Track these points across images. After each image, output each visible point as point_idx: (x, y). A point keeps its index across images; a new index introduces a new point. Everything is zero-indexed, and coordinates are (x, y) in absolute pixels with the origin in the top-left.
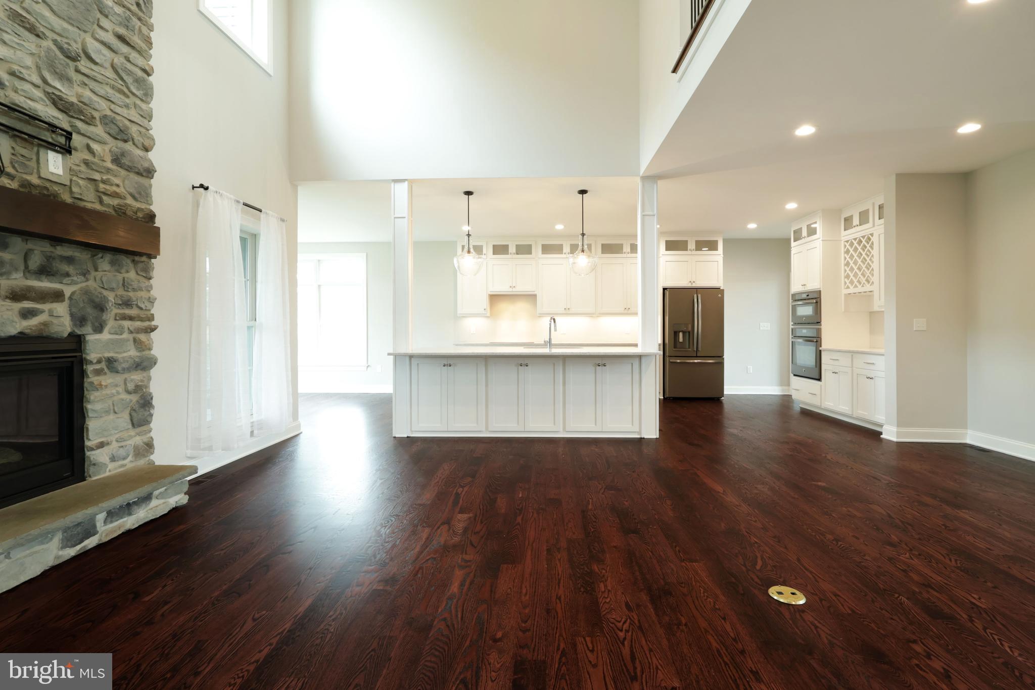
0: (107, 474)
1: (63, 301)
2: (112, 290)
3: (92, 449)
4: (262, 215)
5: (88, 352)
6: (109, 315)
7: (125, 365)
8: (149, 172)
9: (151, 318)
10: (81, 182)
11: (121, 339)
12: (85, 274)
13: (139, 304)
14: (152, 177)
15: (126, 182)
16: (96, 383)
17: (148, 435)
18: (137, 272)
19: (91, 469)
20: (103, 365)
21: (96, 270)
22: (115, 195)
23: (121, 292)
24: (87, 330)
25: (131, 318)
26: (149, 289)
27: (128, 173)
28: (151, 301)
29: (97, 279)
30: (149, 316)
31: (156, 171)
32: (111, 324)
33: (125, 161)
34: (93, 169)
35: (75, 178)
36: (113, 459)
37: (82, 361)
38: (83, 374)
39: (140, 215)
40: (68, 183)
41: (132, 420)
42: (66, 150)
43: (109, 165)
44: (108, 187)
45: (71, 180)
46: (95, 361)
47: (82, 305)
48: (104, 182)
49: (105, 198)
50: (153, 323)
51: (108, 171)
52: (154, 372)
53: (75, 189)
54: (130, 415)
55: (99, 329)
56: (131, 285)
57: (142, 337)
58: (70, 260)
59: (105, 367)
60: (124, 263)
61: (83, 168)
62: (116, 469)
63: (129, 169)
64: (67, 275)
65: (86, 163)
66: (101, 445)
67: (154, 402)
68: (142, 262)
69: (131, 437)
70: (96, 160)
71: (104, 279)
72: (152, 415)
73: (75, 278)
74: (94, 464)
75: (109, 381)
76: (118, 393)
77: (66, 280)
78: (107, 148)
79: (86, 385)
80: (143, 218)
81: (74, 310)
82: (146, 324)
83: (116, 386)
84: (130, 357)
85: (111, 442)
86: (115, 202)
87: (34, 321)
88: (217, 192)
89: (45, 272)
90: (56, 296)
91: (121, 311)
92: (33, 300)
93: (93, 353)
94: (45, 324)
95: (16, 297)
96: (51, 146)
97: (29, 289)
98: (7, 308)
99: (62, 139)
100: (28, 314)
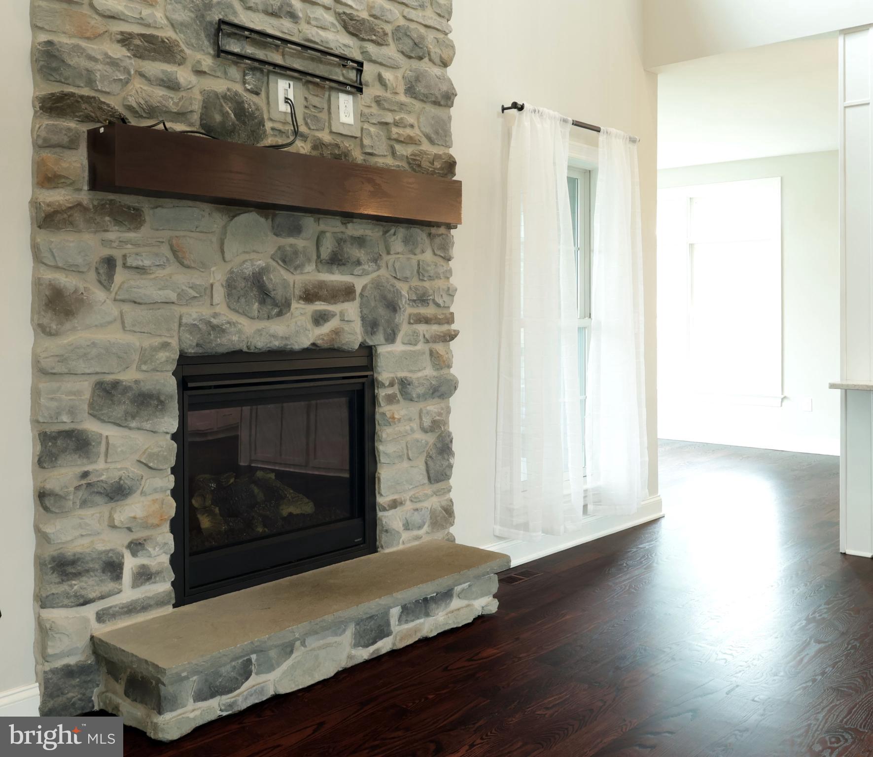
0: (401, 547)
1: (354, 299)
2: (406, 280)
3: (384, 509)
4: (602, 137)
5: (379, 369)
6: (402, 318)
7: (420, 390)
8: (447, 99)
9: (450, 320)
10: (373, 129)
11: (414, 351)
12: (376, 260)
13: (437, 299)
14: (452, 106)
15: (422, 119)
16: (388, 415)
17: (447, 497)
18: (433, 251)
19: (382, 538)
20: (395, 390)
21: (388, 253)
22: (410, 141)
23: (415, 282)
24: (378, 339)
25: (427, 321)
26: (448, 274)
27: (424, 105)
28: (450, 293)
29: (390, 265)
30: (449, 316)
31: (456, 95)
32: (405, 330)
33: (420, 88)
34: (384, 109)
35: (366, 126)
36: (407, 526)
37: (373, 383)
38: (374, 399)
39: (437, 165)
40: (358, 134)
41: (428, 471)
42: (358, 89)
43: (403, 98)
44: (400, 131)
45: (362, 129)
46: (387, 384)
47: (373, 304)
48: (396, 124)
49: (398, 147)
50: (454, 327)
51: (402, 106)
52: (454, 401)
53: (366, 142)
54: (426, 463)
55: (391, 338)
56: (427, 271)
57: (439, 348)
58: (360, 241)
59: (397, 392)
60: (419, 239)
61: (375, 110)
62: (409, 541)
63: (424, 99)
64: (358, 263)
65: (378, 101)
66: (395, 504)
67: (455, 447)
68: (440, 235)
69: (427, 497)
70: (388, 95)
71: (397, 265)
72: (452, 467)
73: (366, 267)
74: (387, 531)
75: (403, 412)
76: (412, 430)
77: (358, 270)
78: (399, 73)
79: (377, 417)
80: (442, 168)
81: (365, 311)
82: (445, 328)
83: (410, 420)
84: (426, 378)
85: (405, 501)
86: (409, 151)
87: (326, 329)
88: (535, 111)
89: (336, 261)
90: (347, 293)
91: (415, 311)
92: (325, 300)
93: (385, 372)
94: (337, 332)
95: (309, 296)
96: (342, 86)
97: (321, 285)
98: (301, 312)
99: (352, 75)
100: (320, 319)
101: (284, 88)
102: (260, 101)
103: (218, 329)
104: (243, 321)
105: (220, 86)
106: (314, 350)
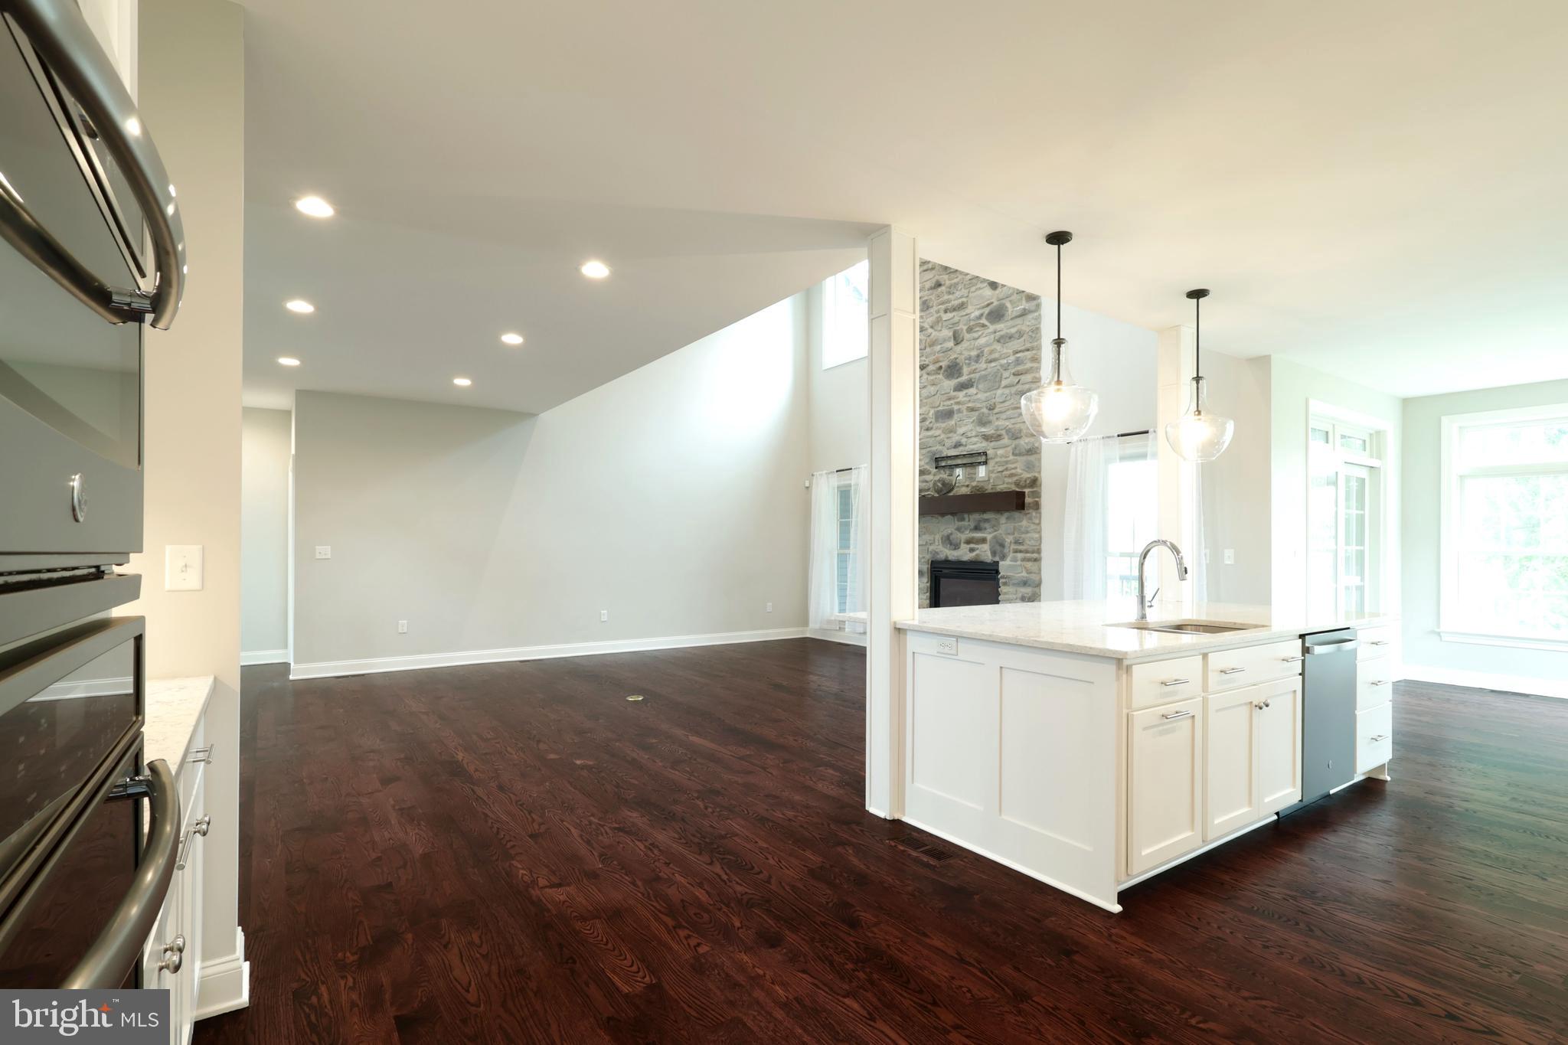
1: (986, 543)
2: (1009, 534)
5: (1000, 571)
6: (1007, 550)
7: (1015, 582)
9: (1039, 551)
10: (995, 475)
11: (1015, 565)
12: (993, 527)
15: (1020, 464)
21: (1000, 524)
22: (1011, 475)
23: (1016, 535)
24: (997, 558)
25: (1021, 552)
26: (1039, 531)
27: (1020, 458)
30: (1037, 550)
32: (1011, 555)
33: (1017, 451)
35: (991, 475)
38: (999, 583)
40: (987, 479)
42: (985, 463)
43: (1011, 457)
45: (989, 476)
46: (1003, 577)
47: (993, 544)
48: (1007, 469)
49: (1007, 480)
50: (1041, 555)
53: (991, 481)
55: (1003, 557)
56: (1022, 530)
57: (1029, 565)
58: (987, 521)
59: (1008, 581)
60: (1017, 517)
63: (1020, 455)
64: (985, 529)
65: (997, 463)
68: (1029, 513)
73: (989, 530)
77: (987, 532)
78: (1009, 448)
80: (1029, 483)
81: (991, 547)
84: (1023, 577)
86: (1015, 479)
87: (974, 554)
88: (1081, 440)
89: (977, 528)
90: (983, 541)
91: (1015, 547)
92: (973, 543)
93: (1002, 572)
94: (977, 555)
95: (968, 542)
96: (980, 463)
97: (973, 538)
98: (964, 547)
99: (984, 457)
100: (972, 550)
101: (959, 471)
102: (953, 478)
103: (937, 553)
104: (946, 550)
105: (937, 478)
106: (971, 562)
